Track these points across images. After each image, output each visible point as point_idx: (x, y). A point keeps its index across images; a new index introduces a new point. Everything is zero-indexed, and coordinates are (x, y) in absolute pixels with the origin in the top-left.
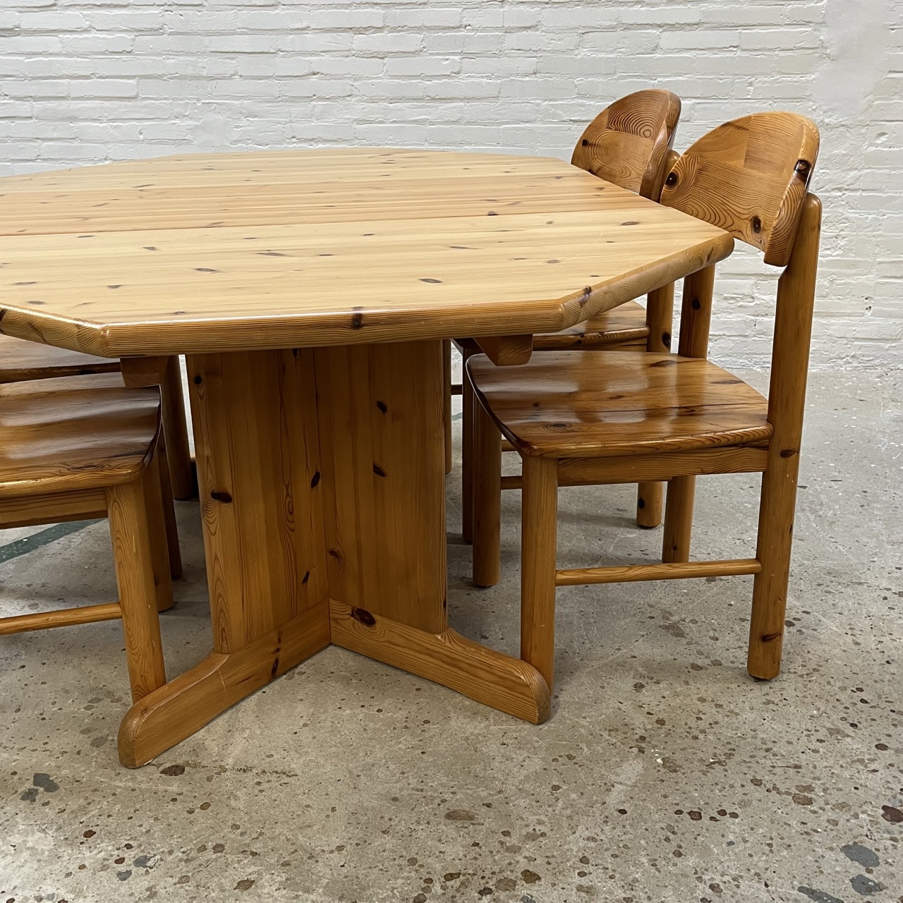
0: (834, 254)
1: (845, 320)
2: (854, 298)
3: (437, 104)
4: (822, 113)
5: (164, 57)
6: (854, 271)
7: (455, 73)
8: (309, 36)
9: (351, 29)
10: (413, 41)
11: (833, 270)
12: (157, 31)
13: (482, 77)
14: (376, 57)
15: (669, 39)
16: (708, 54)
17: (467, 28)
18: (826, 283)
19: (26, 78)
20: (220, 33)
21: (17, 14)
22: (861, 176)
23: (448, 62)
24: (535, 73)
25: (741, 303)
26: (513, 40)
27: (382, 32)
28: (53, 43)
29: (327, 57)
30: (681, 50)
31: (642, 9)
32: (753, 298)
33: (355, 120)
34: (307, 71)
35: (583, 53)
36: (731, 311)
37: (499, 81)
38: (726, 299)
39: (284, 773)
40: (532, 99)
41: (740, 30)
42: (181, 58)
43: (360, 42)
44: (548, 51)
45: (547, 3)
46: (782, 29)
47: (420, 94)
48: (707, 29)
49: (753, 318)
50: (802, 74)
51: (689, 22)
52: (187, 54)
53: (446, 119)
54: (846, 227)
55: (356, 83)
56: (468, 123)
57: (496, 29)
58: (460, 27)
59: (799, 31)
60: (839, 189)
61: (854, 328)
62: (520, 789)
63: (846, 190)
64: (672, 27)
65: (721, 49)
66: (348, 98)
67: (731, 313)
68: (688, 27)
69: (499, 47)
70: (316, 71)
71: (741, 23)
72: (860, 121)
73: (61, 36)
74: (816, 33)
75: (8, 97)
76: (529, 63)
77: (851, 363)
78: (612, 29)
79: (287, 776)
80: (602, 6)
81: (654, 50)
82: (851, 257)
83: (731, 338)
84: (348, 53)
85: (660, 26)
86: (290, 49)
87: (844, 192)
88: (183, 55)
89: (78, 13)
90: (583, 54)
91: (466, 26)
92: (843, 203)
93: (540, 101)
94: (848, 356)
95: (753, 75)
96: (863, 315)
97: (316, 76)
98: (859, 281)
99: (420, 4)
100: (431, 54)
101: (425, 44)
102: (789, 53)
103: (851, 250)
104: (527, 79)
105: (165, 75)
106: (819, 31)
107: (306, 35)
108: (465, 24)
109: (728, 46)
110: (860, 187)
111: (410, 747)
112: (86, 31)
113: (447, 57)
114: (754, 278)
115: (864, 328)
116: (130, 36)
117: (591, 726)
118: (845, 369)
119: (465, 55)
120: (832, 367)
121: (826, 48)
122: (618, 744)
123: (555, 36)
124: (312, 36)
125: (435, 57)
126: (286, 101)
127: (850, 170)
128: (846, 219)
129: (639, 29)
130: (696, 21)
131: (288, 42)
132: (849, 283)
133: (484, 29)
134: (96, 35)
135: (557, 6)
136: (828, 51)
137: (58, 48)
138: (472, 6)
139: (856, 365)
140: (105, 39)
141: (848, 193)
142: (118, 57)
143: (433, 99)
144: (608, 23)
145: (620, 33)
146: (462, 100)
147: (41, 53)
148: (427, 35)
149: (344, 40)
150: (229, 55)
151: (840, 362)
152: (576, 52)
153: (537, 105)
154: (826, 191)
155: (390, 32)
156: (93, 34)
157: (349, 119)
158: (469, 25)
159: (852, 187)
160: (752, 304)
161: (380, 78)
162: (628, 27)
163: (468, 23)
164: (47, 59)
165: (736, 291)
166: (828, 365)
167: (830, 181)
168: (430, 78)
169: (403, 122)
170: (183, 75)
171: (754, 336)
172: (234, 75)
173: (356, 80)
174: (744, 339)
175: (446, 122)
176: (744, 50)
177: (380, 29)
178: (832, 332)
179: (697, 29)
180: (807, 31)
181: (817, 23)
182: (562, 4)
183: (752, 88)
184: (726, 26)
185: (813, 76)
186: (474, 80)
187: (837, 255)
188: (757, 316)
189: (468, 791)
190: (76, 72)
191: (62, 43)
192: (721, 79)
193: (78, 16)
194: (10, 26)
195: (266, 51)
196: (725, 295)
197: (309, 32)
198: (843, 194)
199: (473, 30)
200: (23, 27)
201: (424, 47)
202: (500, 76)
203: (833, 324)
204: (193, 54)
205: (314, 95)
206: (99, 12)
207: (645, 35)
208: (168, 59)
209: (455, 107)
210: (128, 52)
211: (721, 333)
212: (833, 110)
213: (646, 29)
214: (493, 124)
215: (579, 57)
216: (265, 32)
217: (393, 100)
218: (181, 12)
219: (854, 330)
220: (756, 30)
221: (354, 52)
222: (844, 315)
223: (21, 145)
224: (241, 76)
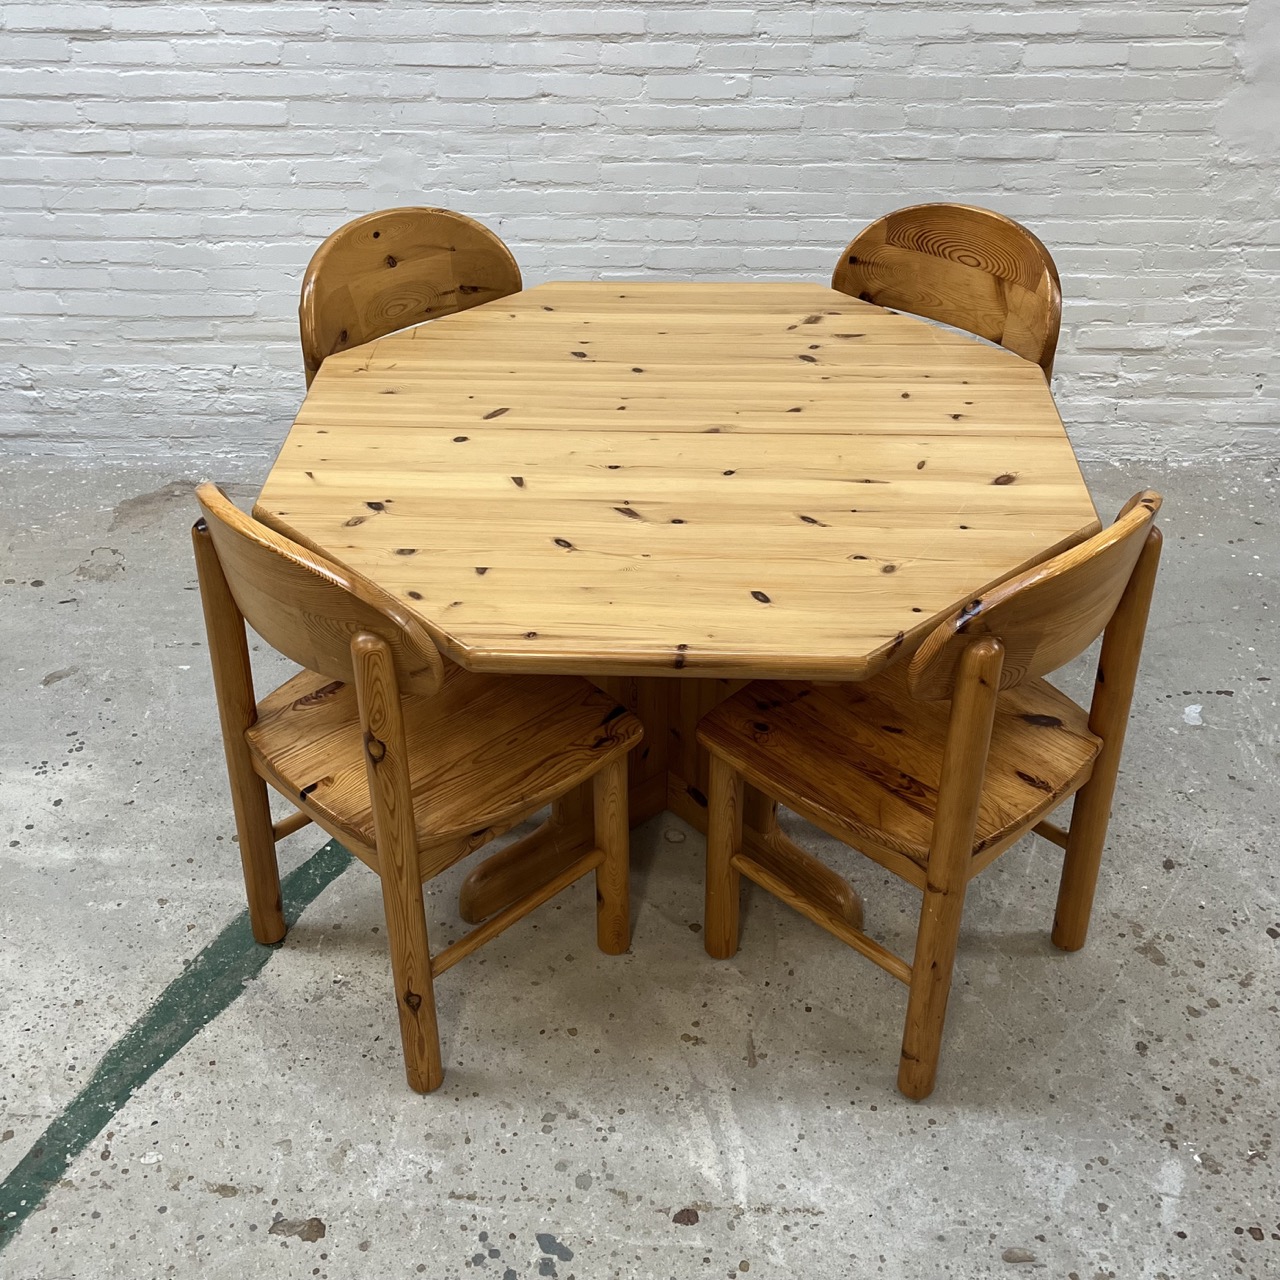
0: (1223, 323)
1: (1229, 402)
2: (1242, 375)
3: (716, 136)
4: (1226, 149)
5: (326, 71)
6: (1247, 343)
7: (742, 96)
8: (539, 44)
9: (598, 35)
10: (687, 53)
11: (1219, 343)
12: (316, 36)
13: (780, 102)
14: (632, 74)
15: (1035, 54)
16: (1085, 75)
17: (762, 36)
18: (1210, 359)
19: (121, 98)
20: (408, 40)
21: (107, 9)
22: (1268, 228)
23: (733, 81)
24: (851, 97)
25: (1100, 384)
26: (824, 53)
27: (642, 40)
28: (161, 50)
29: (562, 73)
30: (1050, 69)
31: (1003, 14)
32: (1116, 376)
33: (601, 157)
34: (533, 93)
35: (920, 71)
36: (1088, 393)
37: (802, 107)
38: (1082, 378)
39: (808, 1211)
40: (846, 131)
41: (1131, 43)
42: (352, 73)
43: (609, 52)
44: (872, 68)
45: (874, 5)
46: (1186, 43)
47: (692, 123)
48: (1087, 41)
49: (1114, 401)
50: (1207, 99)
51: (1064, 32)
52: (360, 67)
53: (727, 156)
54: (1242, 291)
55: (603, 109)
56: (758, 161)
57: (803, 38)
58: (751, 36)
59: (1208, 46)
60: (1238, 244)
61: (1239, 411)
62: (1067, 1213)
63: (1247, 245)
64: (1041, 38)
65: (1102, 68)
66: (591, 129)
67: (1086, 395)
68: (1062, 39)
69: (806, 64)
70: (547, 92)
71: (1132, 34)
72: (1274, 160)
73: (173, 41)
74: (1230, 48)
75: (94, 125)
76: (846, 84)
77: (1231, 452)
78: (960, 39)
79: (813, 1214)
80: (949, 9)
81: (1015, 68)
82: (1244, 326)
83: (1085, 425)
84: (591, 68)
85: (1024, 37)
86: (509, 62)
87: (1244, 247)
88: (353, 69)
89: (198, 9)
90: (918, 72)
91: (760, 35)
92: (1242, 261)
93: (856, 134)
94: (1227, 444)
95: (1141, 102)
96: (1251, 395)
97: (546, 99)
98: (1252, 355)
99: (696, 4)
100: (710, 71)
101: (701, 57)
102: (1192, 74)
103: (1244, 318)
104: (840, 104)
105: (327, 96)
106: (1234, 46)
107: (534, 44)
108: (758, 31)
109: (1112, 63)
110: (1265, 241)
111: (928, 1160)
112: (211, 34)
113: (732, 75)
114: (1120, 353)
115: (1251, 411)
116: (276, 43)
117: (1109, 1113)
118: (1223, 460)
119: (758, 72)
120: (1208, 457)
121: (1241, 68)
122: (1146, 1136)
123: (882, 49)
124: (542, 44)
125: (715, 75)
126: (502, 132)
127: (1254, 220)
128: (1243, 280)
129: (997, 40)
130: (1073, 29)
131: (509, 52)
132: (1239, 358)
133: (784, 39)
134: (227, 41)
135: (887, 8)
136: (1243, 72)
137: (170, 58)
138: (770, 8)
139: (1236, 454)
140: (239, 45)
141: (1249, 249)
142: (258, 71)
143: (710, 130)
144: (956, 32)
145: (970, 45)
146: (749, 131)
147: (144, 65)
148: (706, 44)
149: (587, 50)
150: (421, 70)
151: (1218, 451)
152: (910, 70)
153: (852, 138)
154: (1222, 247)
155: (652, 41)
156: (222, 39)
157: (591, 156)
158: (765, 33)
159: (1255, 241)
160: (1115, 385)
161: (637, 102)
162: (982, 38)
163: (764, 30)
164: (152, 73)
165: (1096, 369)
166: (1202, 455)
167: (1229, 234)
168: (706, 102)
169: (668, 160)
170: (355, 96)
171: (1114, 422)
172: (429, 96)
173: (602, 104)
174: (1100, 426)
175: (727, 161)
176: (1133, 69)
177: (639, 37)
178: (1210, 416)
179: (1074, 40)
180: (1218, 46)
181: (1233, 36)
182: (894, 7)
183: (1139, 118)
184: (1112, 38)
185: (1220, 103)
186: (768, 105)
187: (1227, 325)
188: (1119, 398)
189: (1014, 1220)
190: (197, 91)
191: (175, 50)
192: (1100, 106)
193: (198, 13)
194: (96, 28)
195: (477, 64)
196: (1081, 374)
197: (540, 39)
198: (1243, 250)
199: (770, 39)
200: (116, 27)
201: (700, 62)
202: (803, 101)
203: (1213, 407)
204: (369, 68)
205: (543, 124)
206: (231, 8)
207: (1003, 49)
208: (333, 73)
209: (739, 141)
210: (273, 64)
211: (1072, 420)
212: (1241, 146)
213: (1005, 40)
214: (791, 163)
215: (912, 76)
216: (475, 39)
217: (652, 132)
218: (352, 10)
219: (1239, 414)
220: (1152, 44)
221: (601, 67)
222: (1228, 395)
223: (116, 190)
224: (440, 98)
